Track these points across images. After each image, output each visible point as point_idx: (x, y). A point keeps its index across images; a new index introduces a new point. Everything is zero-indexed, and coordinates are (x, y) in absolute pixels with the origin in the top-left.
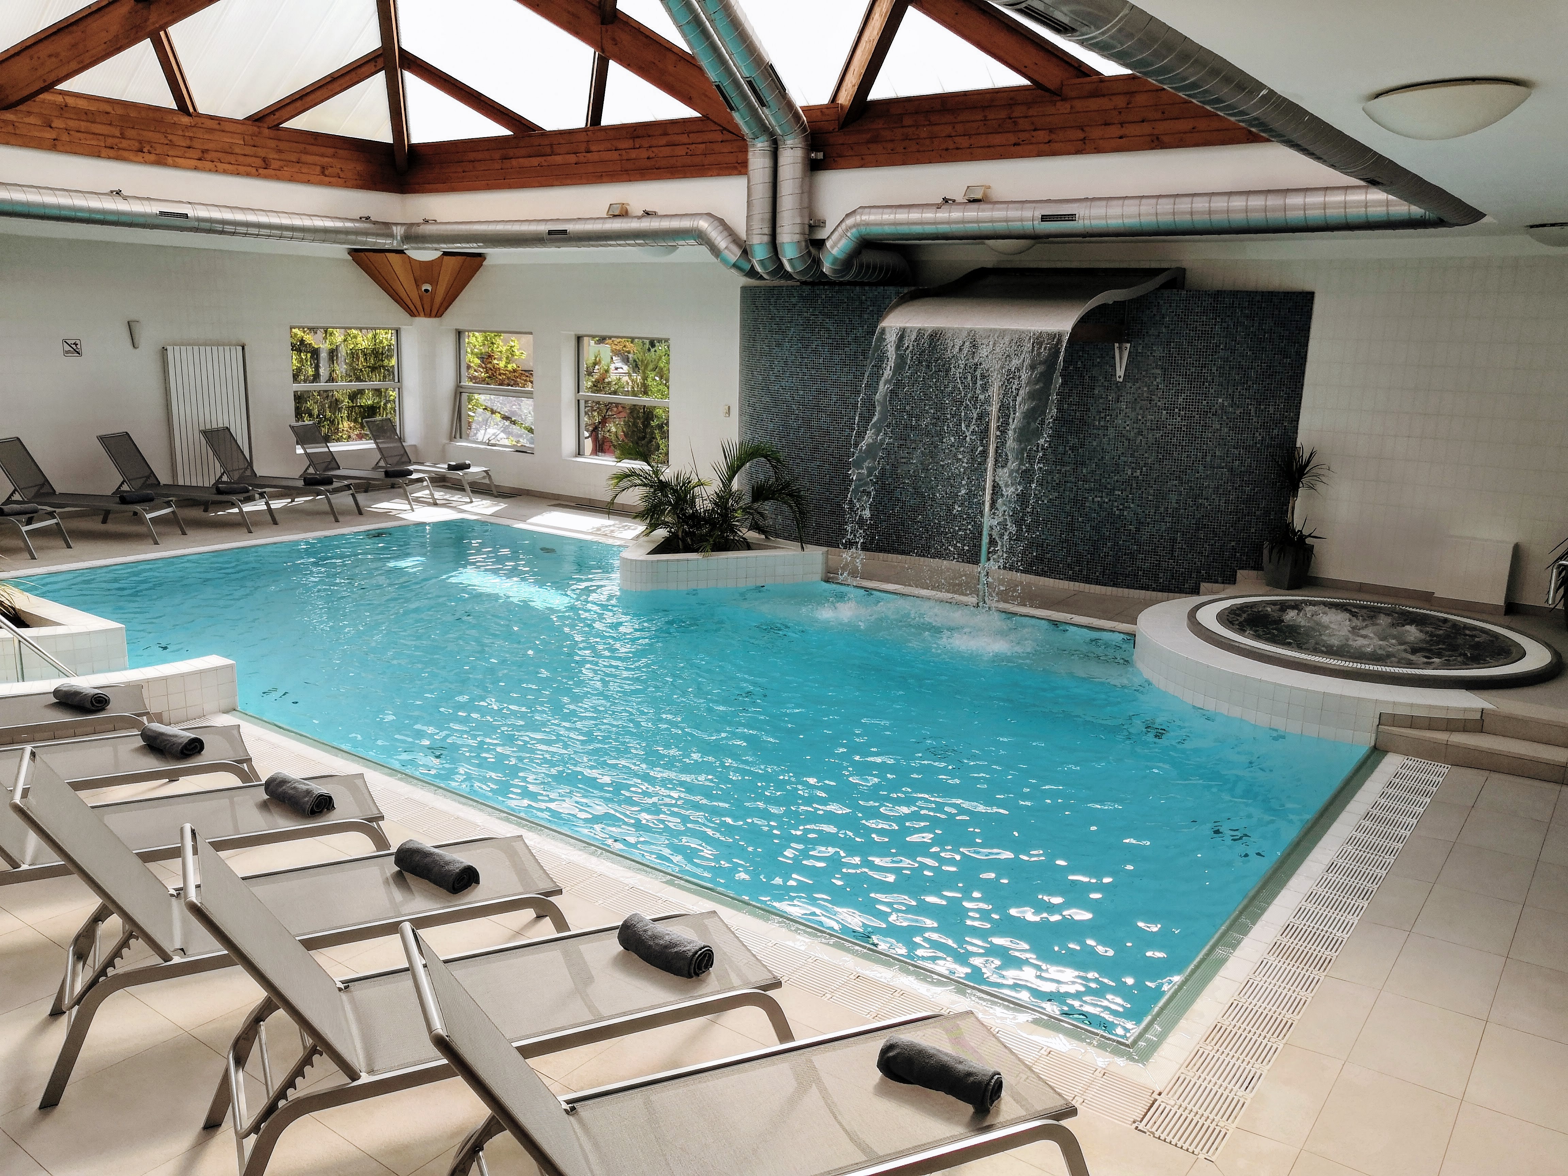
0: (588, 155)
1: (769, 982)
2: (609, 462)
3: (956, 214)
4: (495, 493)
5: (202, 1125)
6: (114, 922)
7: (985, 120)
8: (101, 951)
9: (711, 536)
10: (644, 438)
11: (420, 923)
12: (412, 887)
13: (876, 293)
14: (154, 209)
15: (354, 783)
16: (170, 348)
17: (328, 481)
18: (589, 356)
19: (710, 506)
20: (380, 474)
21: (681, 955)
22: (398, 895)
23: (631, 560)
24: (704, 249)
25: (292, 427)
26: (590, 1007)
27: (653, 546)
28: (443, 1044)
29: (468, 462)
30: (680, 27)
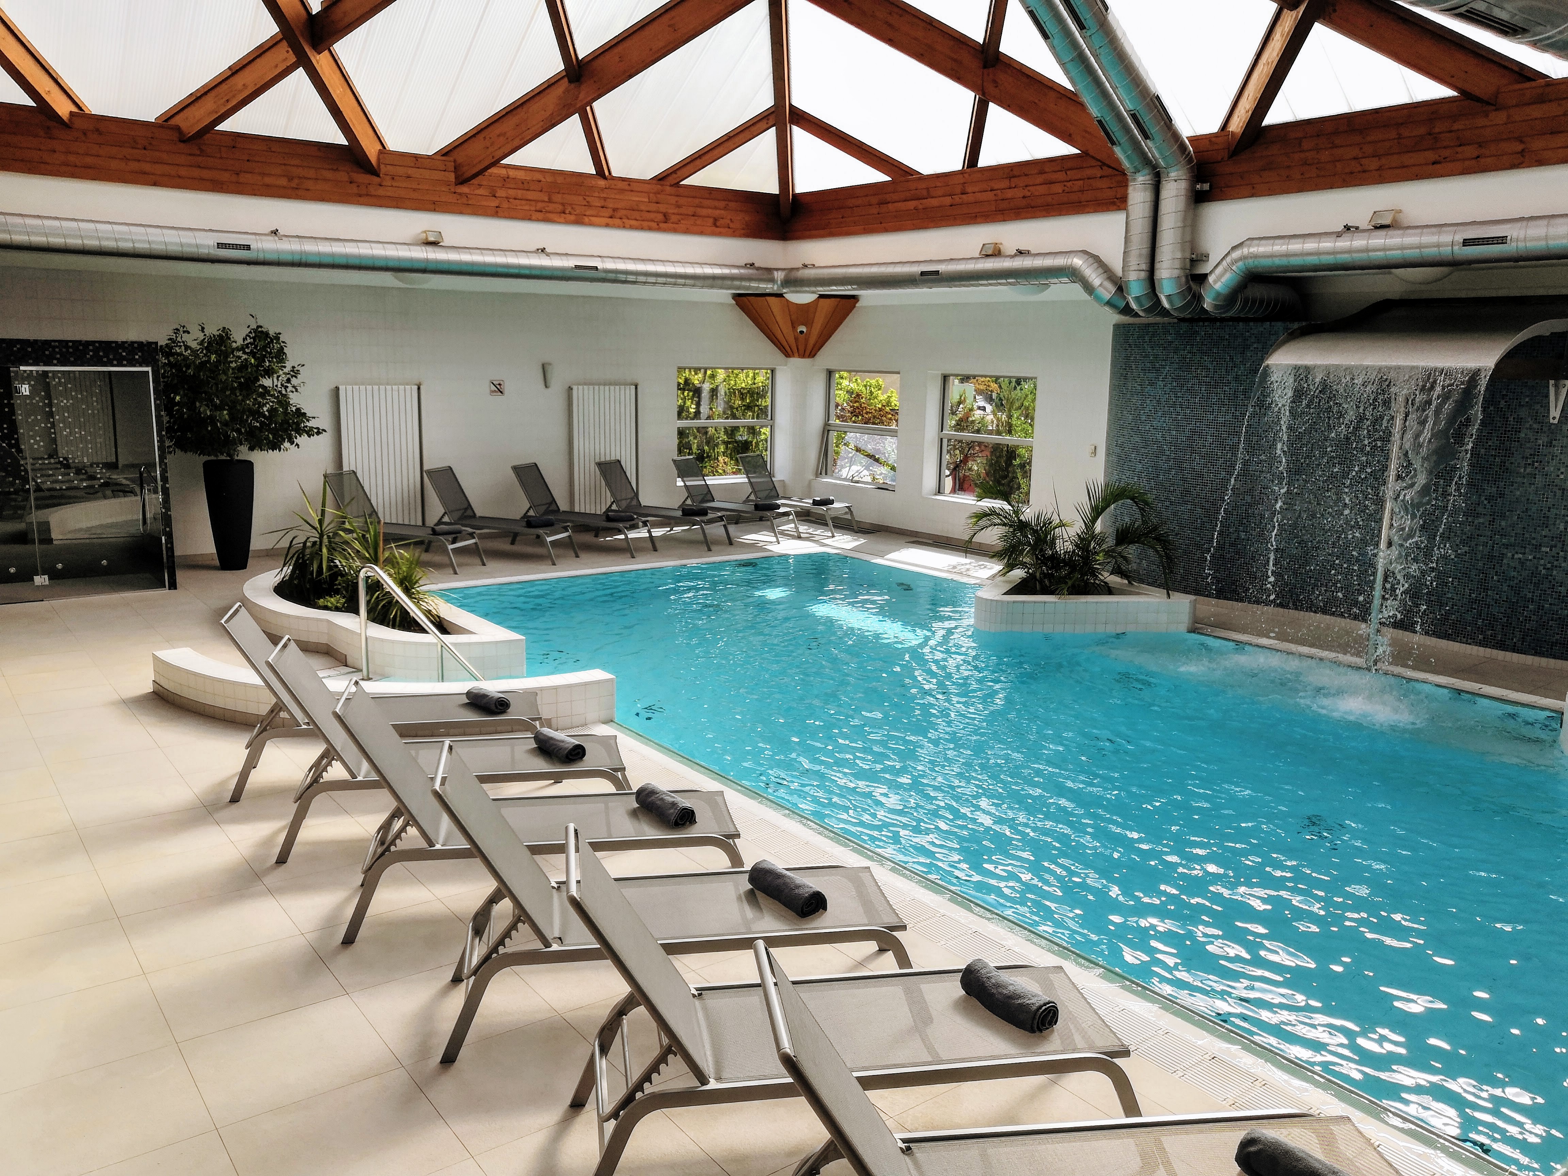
0: (964, 196)
1: (1116, 1049)
2: (968, 500)
3: (1359, 242)
4: (855, 528)
5: (569, 1102)
6: (506, 905)
7: (1399, 138)
8: (495, 929)
9: (1070, 579)
10: (1006, 477)
11: (772, 942)
12: (762, 906)
13: (1261, 329)
14: (570, 263)
15: (715, 799)
16: (575, 388)
17: (703, 512)
18: (954, 394)
19: (1071, 548)
20: (750, 507)
21: (1024, 1008)
22: (749, 912)
23: (986, 600)
24: (1077, 287)
25: (674, 461)
26: (930, 1048)
27: (1008, 587)
28: (790, 1063)
29: (831, 498)
30: (1063, 65)
